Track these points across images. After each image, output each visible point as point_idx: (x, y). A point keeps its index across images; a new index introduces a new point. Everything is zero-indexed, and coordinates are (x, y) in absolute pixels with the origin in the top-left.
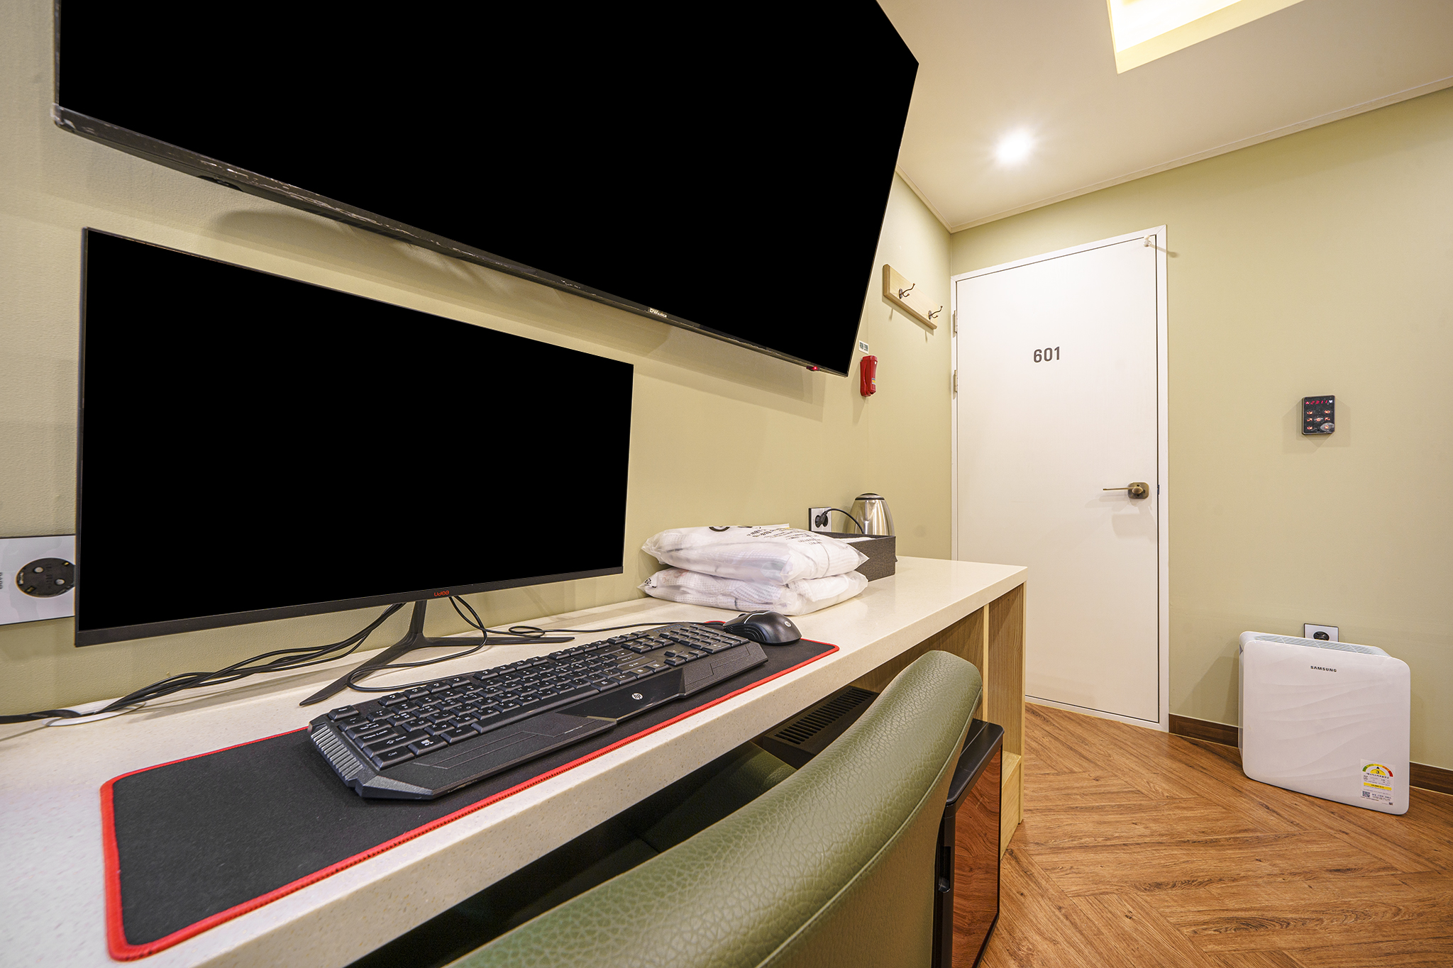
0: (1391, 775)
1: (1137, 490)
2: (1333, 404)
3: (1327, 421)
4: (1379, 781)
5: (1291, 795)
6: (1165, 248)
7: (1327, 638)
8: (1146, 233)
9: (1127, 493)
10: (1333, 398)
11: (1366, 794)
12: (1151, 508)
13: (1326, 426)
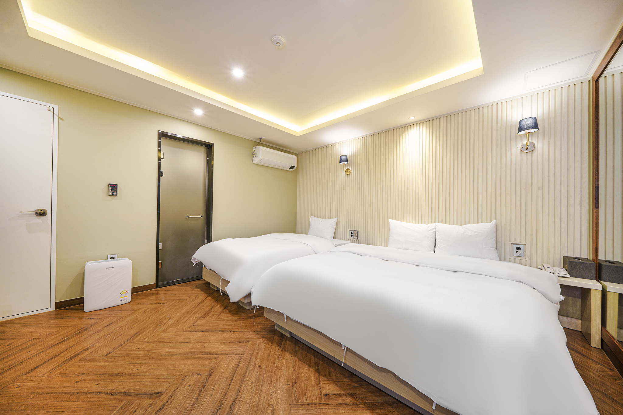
0: (127, 292)
1: (40, 213)
2: (117, 187)
3: (115, 192)
4: (124, 295)
5: (99, 311)
6: (58, 115)
7: (114, 258)
8: (49, 105)
9: (35, 214)
10: (117, 185)
11: (121, 300)
12: (48, 220)
13: (115, 193)
